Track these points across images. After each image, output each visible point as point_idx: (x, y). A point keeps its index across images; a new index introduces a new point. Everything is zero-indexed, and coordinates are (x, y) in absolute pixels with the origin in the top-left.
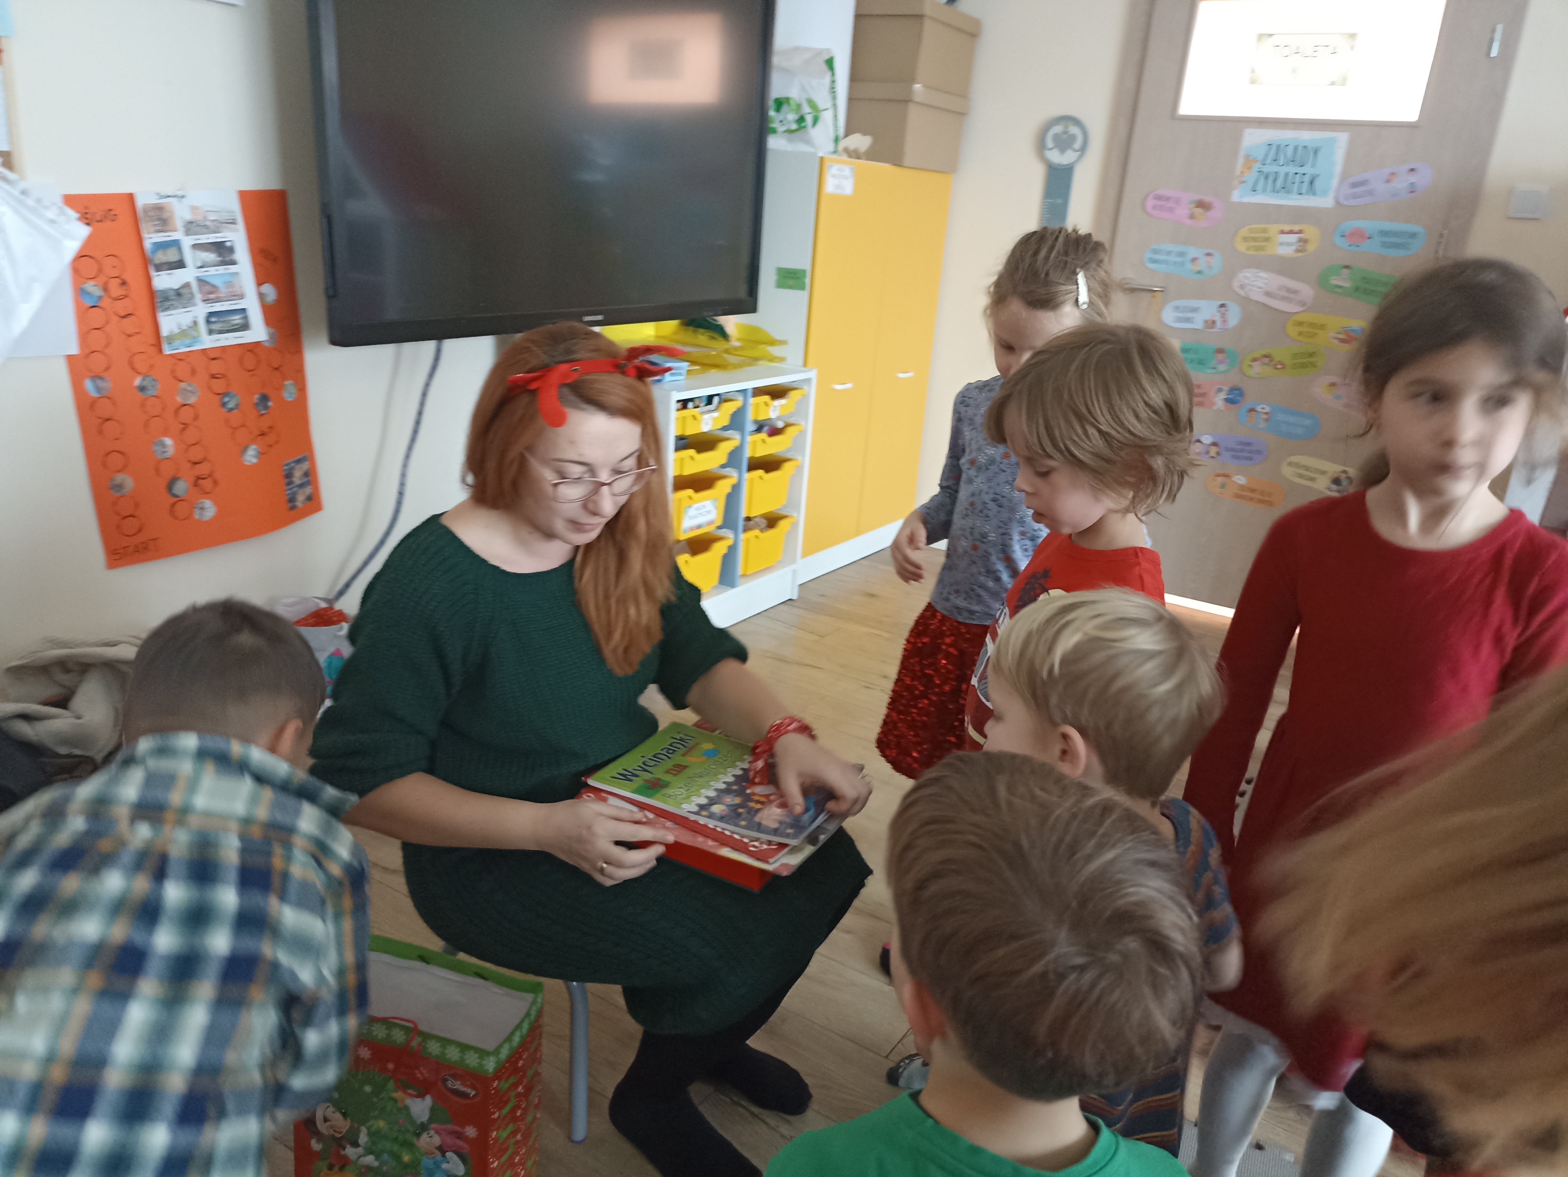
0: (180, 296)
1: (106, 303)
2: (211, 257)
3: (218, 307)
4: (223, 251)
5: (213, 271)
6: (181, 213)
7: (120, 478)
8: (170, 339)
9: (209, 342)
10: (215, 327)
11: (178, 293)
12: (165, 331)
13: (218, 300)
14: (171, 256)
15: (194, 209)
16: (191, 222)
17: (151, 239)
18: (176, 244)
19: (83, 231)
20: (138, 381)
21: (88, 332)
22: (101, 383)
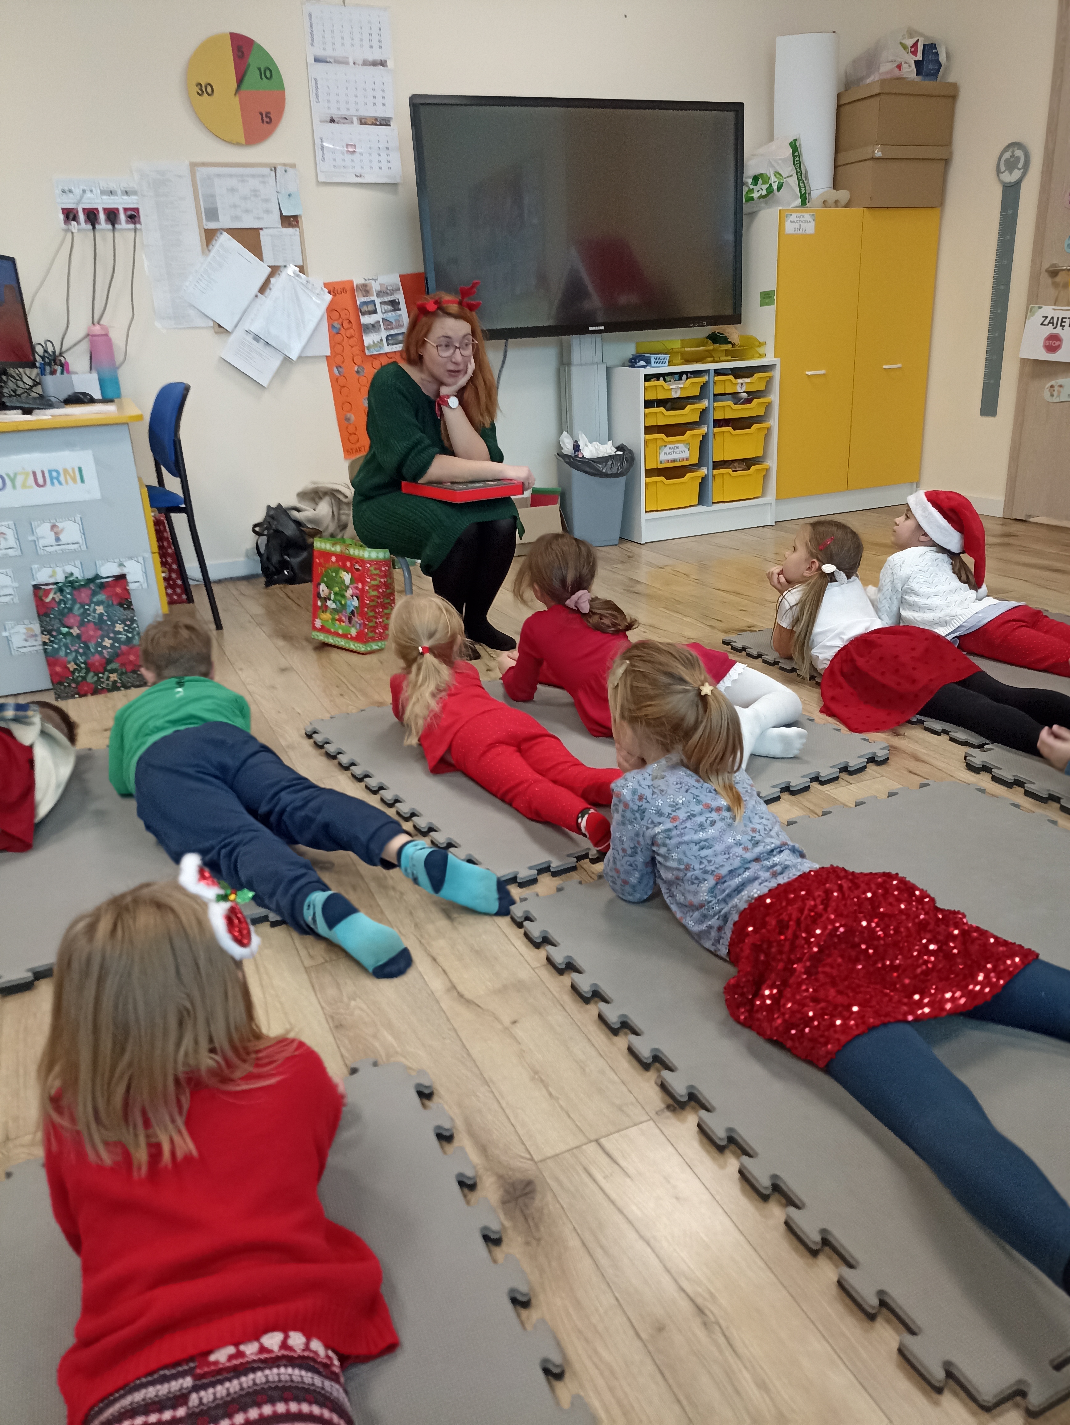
0: (374, 327)
1: (342, 331)
2: (390, 307)
3: (392, 332)
4: (394, 305)
5: (390, 314)
6: (375, 287)
7: (349, 415)
8: (368, 348)
9: (387, 349)
10: (391, 342)
11: (373, 326)
12: (366, 344)
13: (392, 328)
14: (371, 308)
15: (381, 285)
16: (380, 292)
17: (360, 300)
18: (373, 302)
19: (329, 297)
20: (356, 369)
21: (334, 346)
22: (340, 369)
